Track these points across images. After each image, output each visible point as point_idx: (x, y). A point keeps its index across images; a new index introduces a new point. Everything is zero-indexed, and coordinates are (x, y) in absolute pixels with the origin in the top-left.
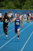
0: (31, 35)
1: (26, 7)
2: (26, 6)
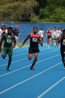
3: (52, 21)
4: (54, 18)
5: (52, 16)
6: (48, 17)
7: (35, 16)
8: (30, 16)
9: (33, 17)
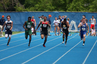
0: (86, 59)
1: (75, 7)
2: (75, 5)
5: (37, 5)
6: (33, 6)
9: (19, 6)
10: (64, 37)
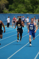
3: (16, 13)
4: (18, 11)
5: (16, 9)
6: (14, 10)
7: (6, 9)
8: (3, 9)
9: (5, 10)
10: (18, 37)
